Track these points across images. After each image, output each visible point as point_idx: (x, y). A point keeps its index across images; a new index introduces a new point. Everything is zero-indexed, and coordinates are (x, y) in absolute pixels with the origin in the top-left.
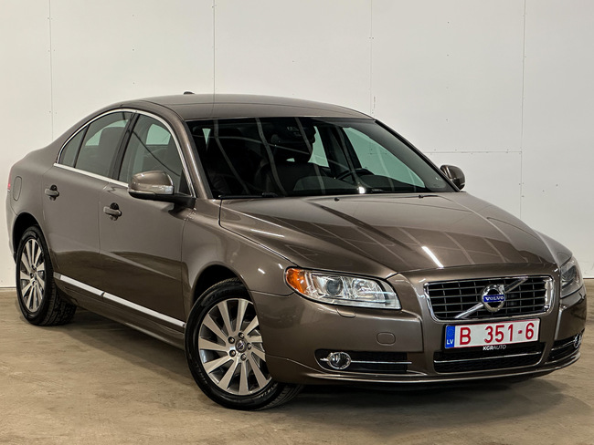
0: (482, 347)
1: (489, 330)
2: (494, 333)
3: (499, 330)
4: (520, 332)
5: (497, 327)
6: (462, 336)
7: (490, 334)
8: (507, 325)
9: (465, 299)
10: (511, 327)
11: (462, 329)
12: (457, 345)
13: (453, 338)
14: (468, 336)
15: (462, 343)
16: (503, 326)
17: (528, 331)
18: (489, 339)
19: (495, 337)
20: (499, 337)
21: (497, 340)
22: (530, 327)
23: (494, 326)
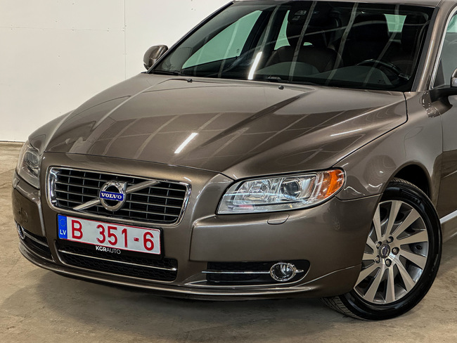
0: (94, 246)
1: (101, 230)
2: (106, 233)
3: (112, 231)
4: (137, 240)
5: (109, 228)
6: (74, 229)
7: (102, 233)
8: (121, 228)
9: (86, 191)
10: (125, 231)
11: (73, 222)
12: (70, 238)
13: (66, 229)
14: (79, 230)
15: (74, 237)
16: (115, 228)
17: (146, 241)
18: (101, 239)
19: (107, 239)
20: (113, 240)
21: (110, 242)
22: (148, 237)
23: (106, 226)
